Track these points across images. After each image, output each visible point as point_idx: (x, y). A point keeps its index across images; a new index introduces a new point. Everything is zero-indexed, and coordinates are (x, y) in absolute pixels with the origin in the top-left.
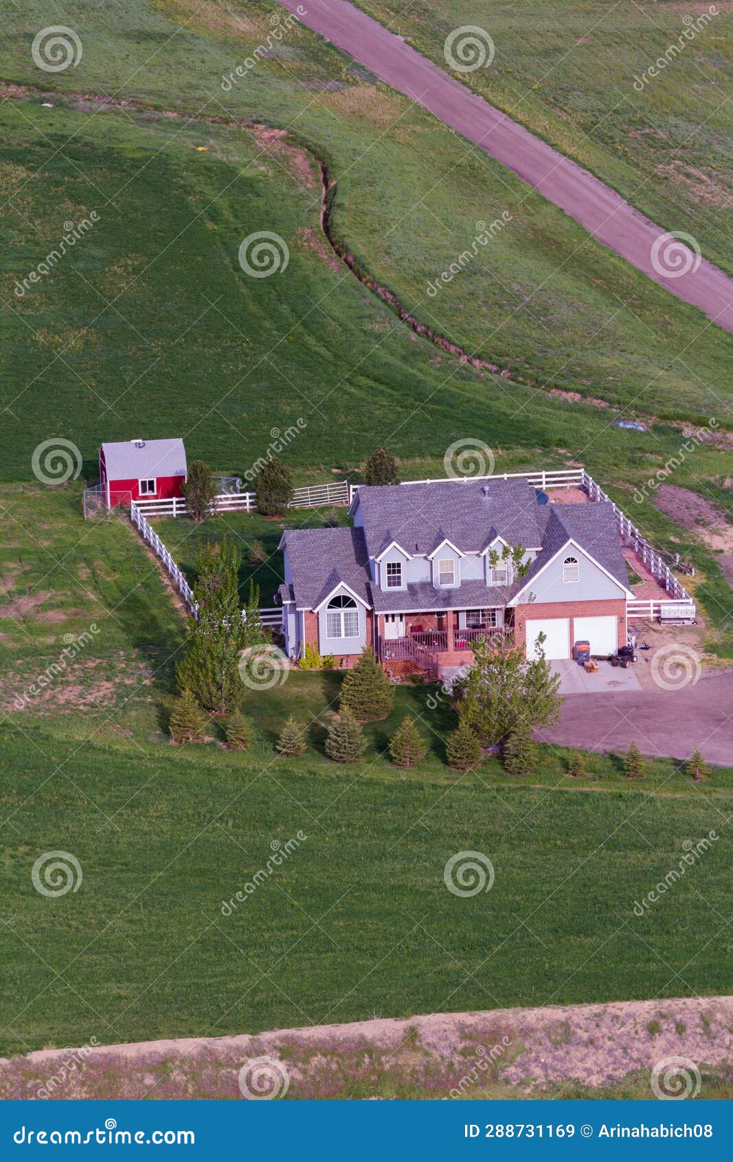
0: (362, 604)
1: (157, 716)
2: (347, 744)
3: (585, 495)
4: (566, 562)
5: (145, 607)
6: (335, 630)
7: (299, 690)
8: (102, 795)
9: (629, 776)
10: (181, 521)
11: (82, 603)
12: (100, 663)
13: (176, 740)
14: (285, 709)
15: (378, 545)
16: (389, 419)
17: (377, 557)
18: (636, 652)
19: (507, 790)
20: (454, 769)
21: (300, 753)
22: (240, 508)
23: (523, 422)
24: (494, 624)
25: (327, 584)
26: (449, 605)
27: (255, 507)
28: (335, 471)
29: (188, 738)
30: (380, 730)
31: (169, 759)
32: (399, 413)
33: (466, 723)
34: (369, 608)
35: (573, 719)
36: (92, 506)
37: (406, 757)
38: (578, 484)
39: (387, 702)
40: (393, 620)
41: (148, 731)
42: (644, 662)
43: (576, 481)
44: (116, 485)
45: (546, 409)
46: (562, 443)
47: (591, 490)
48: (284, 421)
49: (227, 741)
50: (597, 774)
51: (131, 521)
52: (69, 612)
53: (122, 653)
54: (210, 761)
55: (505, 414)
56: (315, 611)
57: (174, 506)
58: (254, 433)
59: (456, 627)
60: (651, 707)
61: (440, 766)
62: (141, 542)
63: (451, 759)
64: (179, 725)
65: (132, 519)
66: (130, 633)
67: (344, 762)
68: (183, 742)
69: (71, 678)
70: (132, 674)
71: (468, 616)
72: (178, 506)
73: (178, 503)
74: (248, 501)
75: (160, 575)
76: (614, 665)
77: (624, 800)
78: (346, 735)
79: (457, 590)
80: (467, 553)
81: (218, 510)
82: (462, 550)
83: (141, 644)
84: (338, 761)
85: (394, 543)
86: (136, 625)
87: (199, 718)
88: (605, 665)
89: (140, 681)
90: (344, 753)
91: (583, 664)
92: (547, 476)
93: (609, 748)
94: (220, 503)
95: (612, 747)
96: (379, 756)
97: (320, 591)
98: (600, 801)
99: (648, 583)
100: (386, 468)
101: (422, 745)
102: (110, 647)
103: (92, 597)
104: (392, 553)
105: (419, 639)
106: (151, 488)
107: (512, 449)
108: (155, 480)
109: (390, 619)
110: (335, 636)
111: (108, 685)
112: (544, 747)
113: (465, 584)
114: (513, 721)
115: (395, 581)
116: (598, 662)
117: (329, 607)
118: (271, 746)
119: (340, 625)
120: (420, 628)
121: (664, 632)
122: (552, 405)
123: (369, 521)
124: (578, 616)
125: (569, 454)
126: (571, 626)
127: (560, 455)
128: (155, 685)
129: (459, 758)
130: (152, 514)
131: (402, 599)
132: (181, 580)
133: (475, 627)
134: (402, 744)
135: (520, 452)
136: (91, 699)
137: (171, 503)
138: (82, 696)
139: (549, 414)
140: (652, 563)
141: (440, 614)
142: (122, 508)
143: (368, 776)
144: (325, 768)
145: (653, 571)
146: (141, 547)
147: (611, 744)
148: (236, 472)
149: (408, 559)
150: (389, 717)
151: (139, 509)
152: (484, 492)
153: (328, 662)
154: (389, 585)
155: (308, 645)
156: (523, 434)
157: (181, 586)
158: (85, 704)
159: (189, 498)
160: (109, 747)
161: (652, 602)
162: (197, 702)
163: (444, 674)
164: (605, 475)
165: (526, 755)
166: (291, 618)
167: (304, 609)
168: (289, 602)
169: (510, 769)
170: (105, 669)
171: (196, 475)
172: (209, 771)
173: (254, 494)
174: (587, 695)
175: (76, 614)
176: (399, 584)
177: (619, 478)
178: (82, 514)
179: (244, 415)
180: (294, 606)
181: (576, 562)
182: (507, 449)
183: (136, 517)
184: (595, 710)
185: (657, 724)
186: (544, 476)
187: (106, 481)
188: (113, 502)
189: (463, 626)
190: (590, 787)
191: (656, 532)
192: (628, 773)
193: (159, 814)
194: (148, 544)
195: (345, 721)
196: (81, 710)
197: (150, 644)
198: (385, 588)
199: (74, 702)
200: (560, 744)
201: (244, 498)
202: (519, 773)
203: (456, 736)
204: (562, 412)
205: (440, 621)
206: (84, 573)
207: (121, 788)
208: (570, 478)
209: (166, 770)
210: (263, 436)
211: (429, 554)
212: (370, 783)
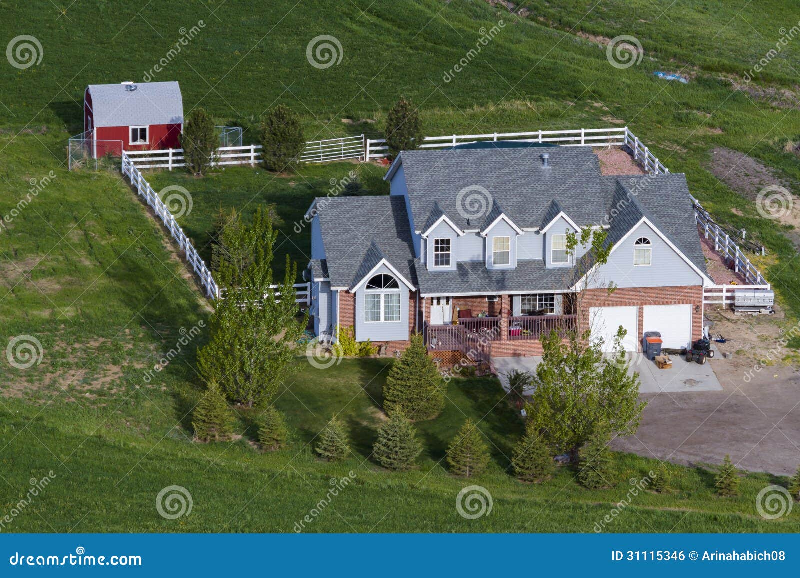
0: (406, 285)
1: (174, 408)
2: (397, 449)
3: (629, 157)
4: (637, 243)
5: (149, 277)
6: (373, 313)
7: (335, 381)
8: (123, 503)
9: (721, 494)
10: (178, 176)
11: (77, 270)
12: (105, 342)
13: (200, 437)
14: (320, 403)
15: (424, 218)
16: (400, 62)
17: (424, 232)
18: (713, 346)
19: (585, 508)
20: (520, 481)
21: (344, 457)
22: (244, 162)
23: (550, 69)
24: (552, 311)
25: (366, 260)
26: (503, 288)
27: (261, 161)
28: (345, 121)
29: (214, 436)
30: (431, 431)
31: (194, 461)
32: (410, 55)
33: (536, 429)
34: (414, 289)
35: (648, 424)
36: (78, 157)
37: (466, 466)
38: (621, 144)
39: (438, 399)
40: (439, 303)
41: (166, 425)
42: (722, 358)
43: (618, 140)
44: (105, 132)
45: (575, 56)
46: (597, 95)
47: (636, 152)
48: (282, 61)
49: (259, 440)
50: (685, 492)
51: (122, 174)
52: (63, 280)
53: (128, 331)
54: (242, 463)
55: (529, 60)
56: (353, 291)
57: (171, 158)
58: (250, 74)
59: (511, 312)
60: (737, 412)
61: (505, 476)
62: (135, 199)
63: (518, 469)
64: (204, 421)
65: (123, 172)
66: (135, 308)
67: (395, 469)
68: (209, 440)
69: (71, 359)
70: (142, 356)
71: (523, 300)
72: (175, 158)
73: (174, 155)
74: (253, 155)
75: (162, 239)
76: (688, 360)
77: (720, 524)
78: (398, 439)
79: (512, 271)
80: (525, 229)
81: (221, 163)
82: (520, 226)
83: (148, 321)
84: (387, 468)
85: (444, 217)
86: (140, 297)
87: (227, 414)
88: (677, 359)
89: (151, 366)
90: (394, 459)
91: (654, 359)
92: (587, 135)
93: (694, 459)
94: (223, 156)
95: (698, 458)
96: (435, 465)
97: (357, 268)
98: (693, 524)
99: (714, 262)
100: (410, 122)
101: (484, 453)
102: (114, 324)
103: (87, 263)
104: (441, 228)
105: (470, 326)
106: (144, 137)
107: (541, 100)
108: (148, 127)
109: (435, 301)
110: (373, 319)
111: (116, 369)
112: (621, 456)
113: (522, 264)
114: (590, 428)
115: (443, 260)
116: (671, 357)
117: (368, 287)
118: (309, 447)
119: (379, 308)
120: (468, 313)
121: (739, 322)
122: (581, 51)
123: (414, 190)
124: (649, 304)
125: (606, 109)
126: (641, 315)
127: (596, 109)
128: (169, 370)
129: (528, 469)
130: (145, 167)
131: (451, 280)
132: (188, 247)
133: (531, 313)
134: (462, 451)
135: (552, 104)
136: (97, 385)
137: (167, 155)
138: (86, 381)
139: (579, 60)
140: (717, 240)
141: (491, 297)
142: (110, 158)
143: (424, 487)
144: (374, 476)
145: (717, 248)
146: (137, 205)
147: (696, 455)
148: (235, 120)
149: (458, 235)
150: (440, 416)
151: (132, 160)
152: (543, 160)
153: (365, 349)
154: (437, 263)
155: (342, 329)
156: (551, 83)
157: (188, 253)
158: (91, 392)
159: (188, 150)
160: (125, 445)
161: (725, 287)
162: (225, 395)
163: (497, 366)
164: (649, 134)
165: (605, 467)
166: (323, 298)
167: (339, 289)
168: (322, 280)
169: (586, 482)
170: (110, 350)
171: (197, 125)
172: (242, 477)
173: (260, 147)
174: (662, 395)
175: (71, 283)
176: (448, 263)
177: (665, 139)
178: (66, 164)
179: (237, 53)
180: (328, 284)
181: (649, 242)
182: (537, 100)
183: (129, 170)
184: (672, 414)
185: (745, 433)
186: (583, 135)
187: (93, 127)
188: (101, 152)
189: (518, 312)
190: (679, 506)
191: (716, 203)
192: (720, 491)
193: (190, 527)
194: (145, 202)
195: (397, 423)
196: (87, 399)
197: (158, 322)
198: (432, 267)
199: (79, 388)
200: (639, 454)
201: (249, 151)
202: (596, 487)
203: (524, 444)
204: (593, 59)
205: (492, 304)
206: (74, 234)
207: (144, 494)
208: (612, 137)
209: (193, 474)
210: (261, 78)
211: (483, 230)
212: (427, 496)
